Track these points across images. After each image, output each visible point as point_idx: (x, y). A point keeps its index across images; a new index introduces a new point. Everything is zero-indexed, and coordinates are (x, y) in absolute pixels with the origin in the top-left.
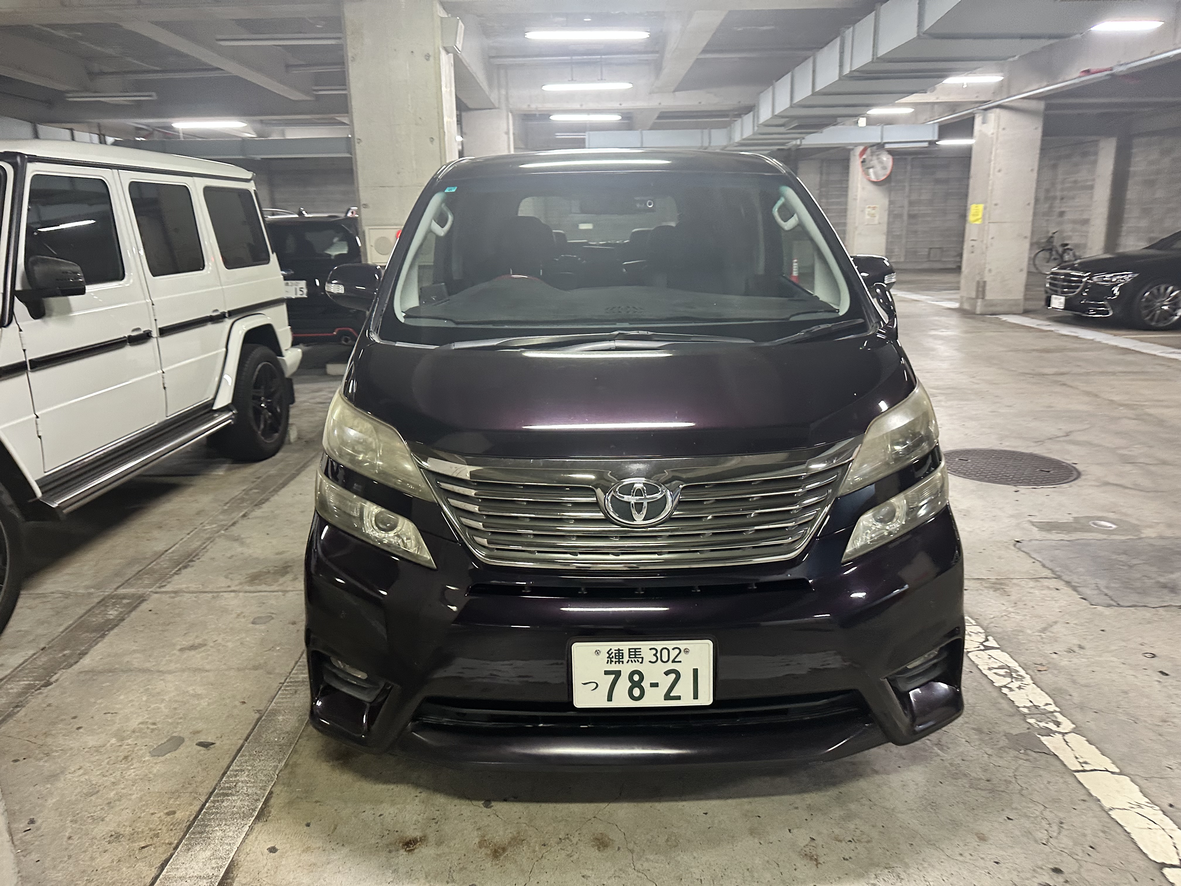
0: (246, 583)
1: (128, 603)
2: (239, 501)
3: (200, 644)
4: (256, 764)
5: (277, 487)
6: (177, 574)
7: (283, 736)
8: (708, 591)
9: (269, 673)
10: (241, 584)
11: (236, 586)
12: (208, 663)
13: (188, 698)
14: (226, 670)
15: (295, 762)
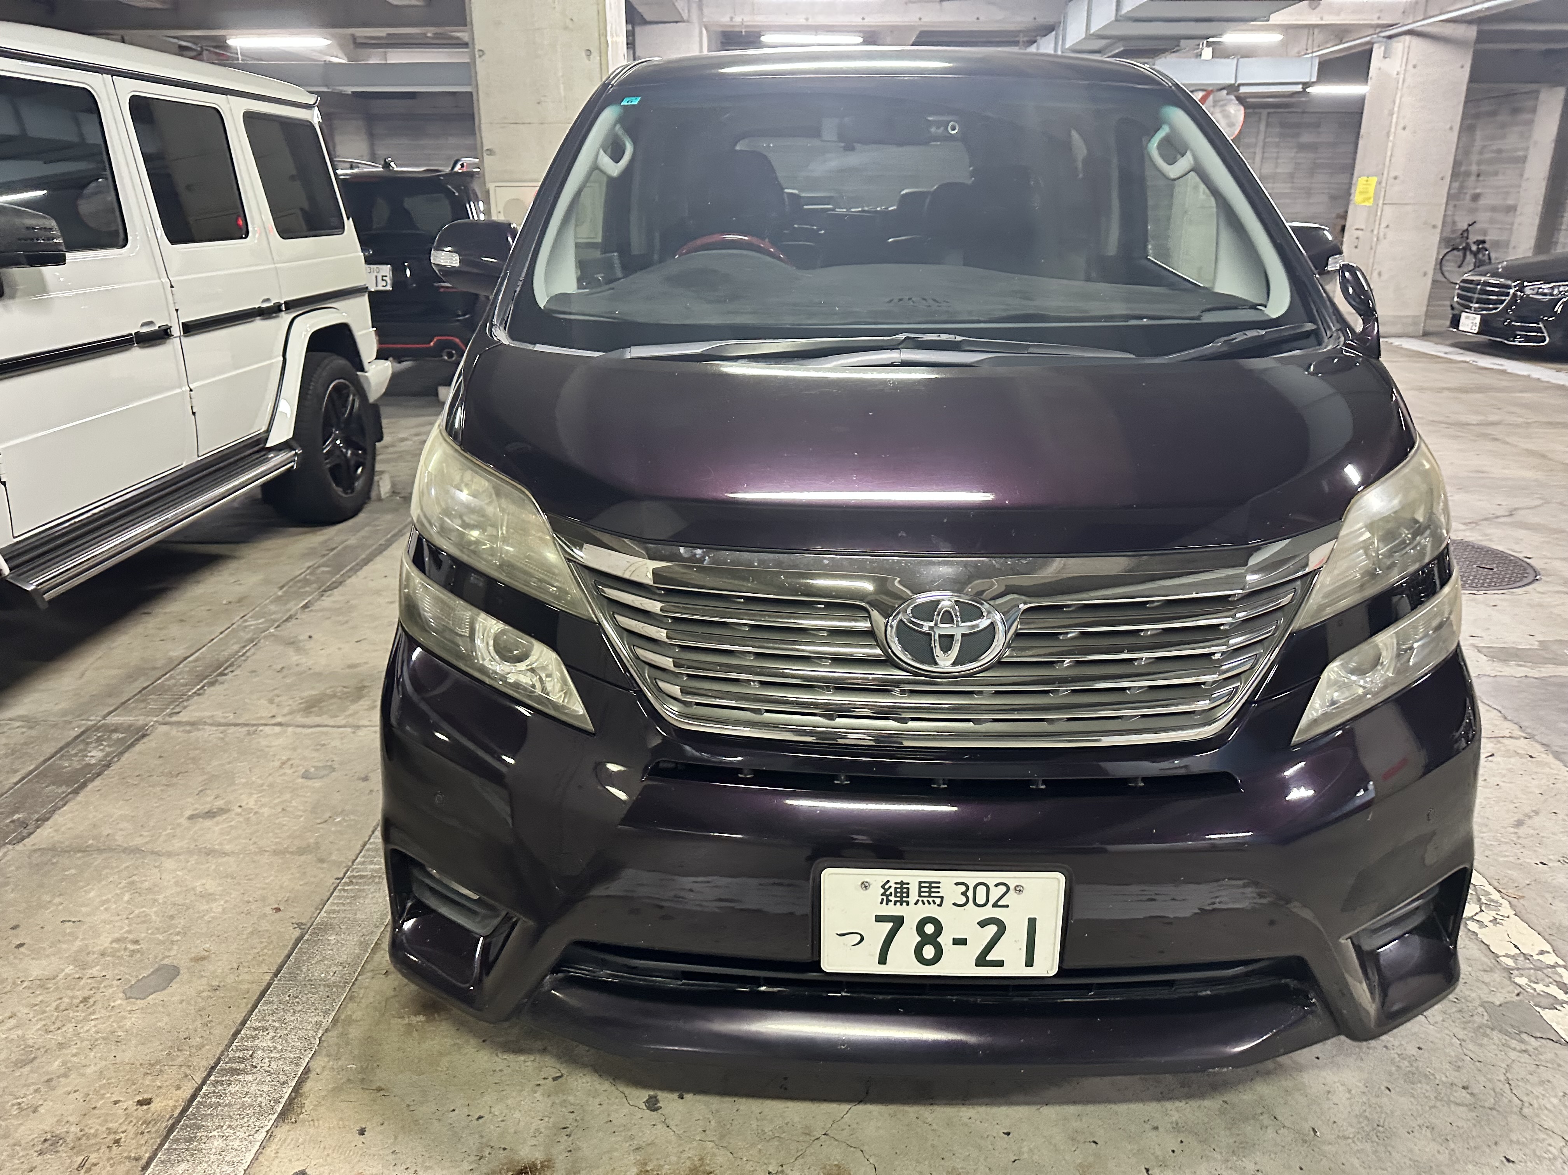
0: (299, 711)
1: (118, 739)
2: (299, 585)
3: (222, 809)
4: (288, 1017)
5: (357, 564)
6: (199, 695)
7: (334, 969)
8: (1057, 788)
9: (321, 861)
10: (291, 713)
11: (284, 715)
12: (230, 841)
13: (193, 898)
14: (256, 853)
15: (351, 1016)
